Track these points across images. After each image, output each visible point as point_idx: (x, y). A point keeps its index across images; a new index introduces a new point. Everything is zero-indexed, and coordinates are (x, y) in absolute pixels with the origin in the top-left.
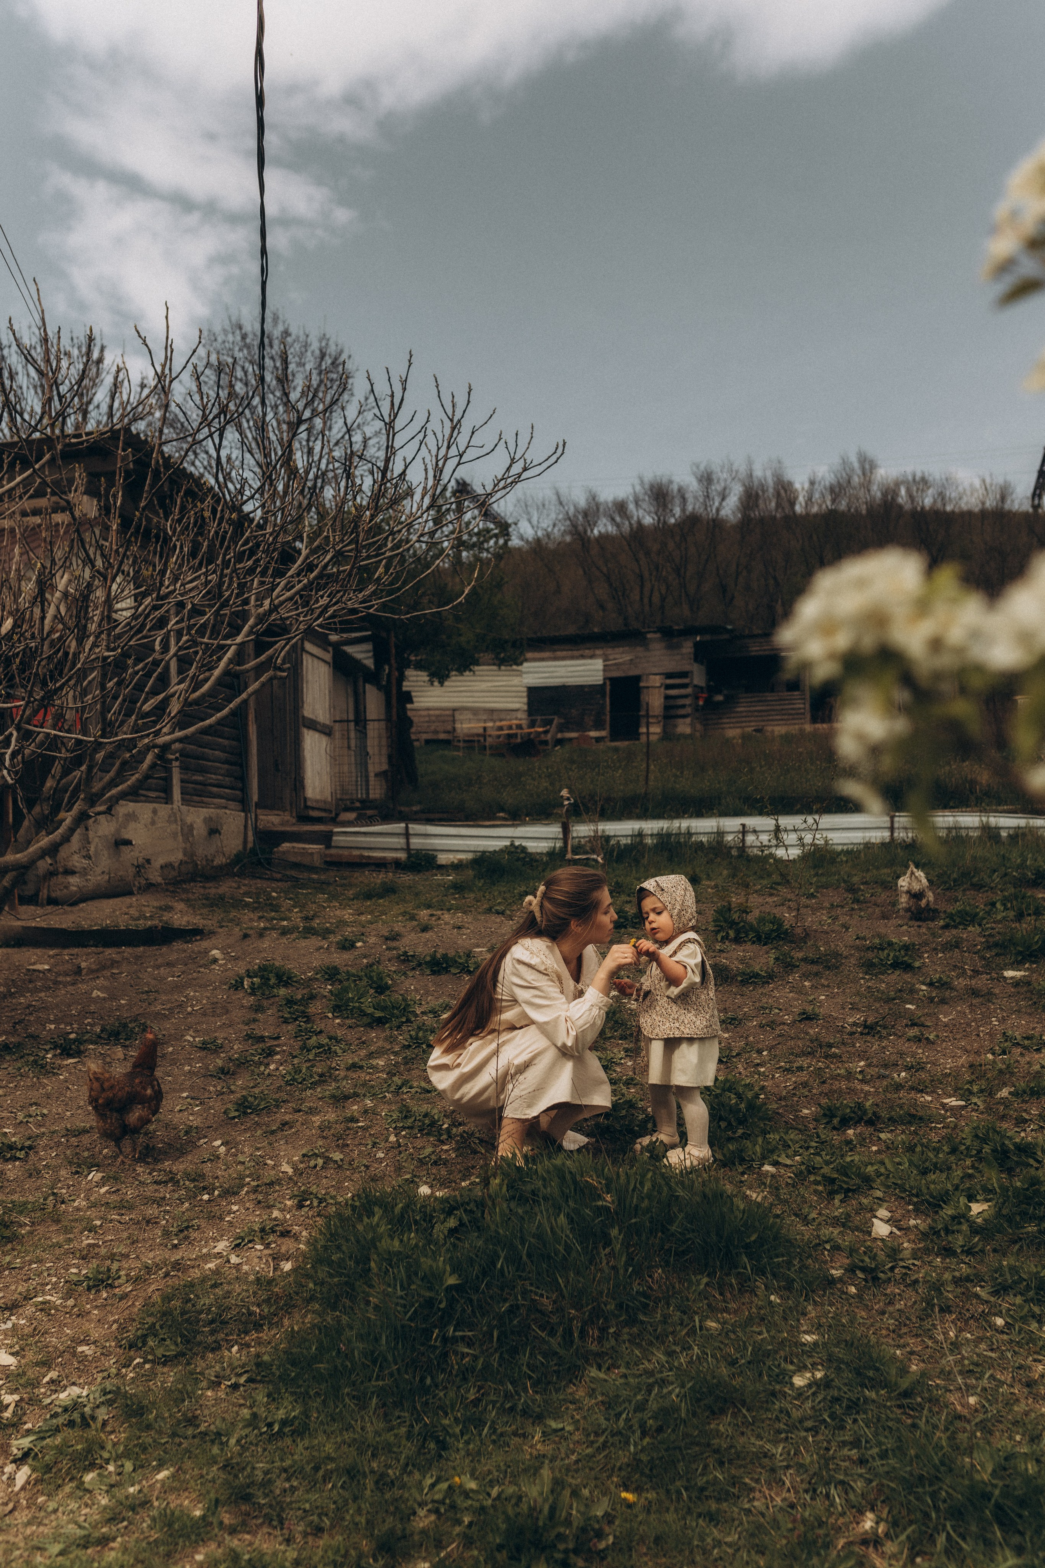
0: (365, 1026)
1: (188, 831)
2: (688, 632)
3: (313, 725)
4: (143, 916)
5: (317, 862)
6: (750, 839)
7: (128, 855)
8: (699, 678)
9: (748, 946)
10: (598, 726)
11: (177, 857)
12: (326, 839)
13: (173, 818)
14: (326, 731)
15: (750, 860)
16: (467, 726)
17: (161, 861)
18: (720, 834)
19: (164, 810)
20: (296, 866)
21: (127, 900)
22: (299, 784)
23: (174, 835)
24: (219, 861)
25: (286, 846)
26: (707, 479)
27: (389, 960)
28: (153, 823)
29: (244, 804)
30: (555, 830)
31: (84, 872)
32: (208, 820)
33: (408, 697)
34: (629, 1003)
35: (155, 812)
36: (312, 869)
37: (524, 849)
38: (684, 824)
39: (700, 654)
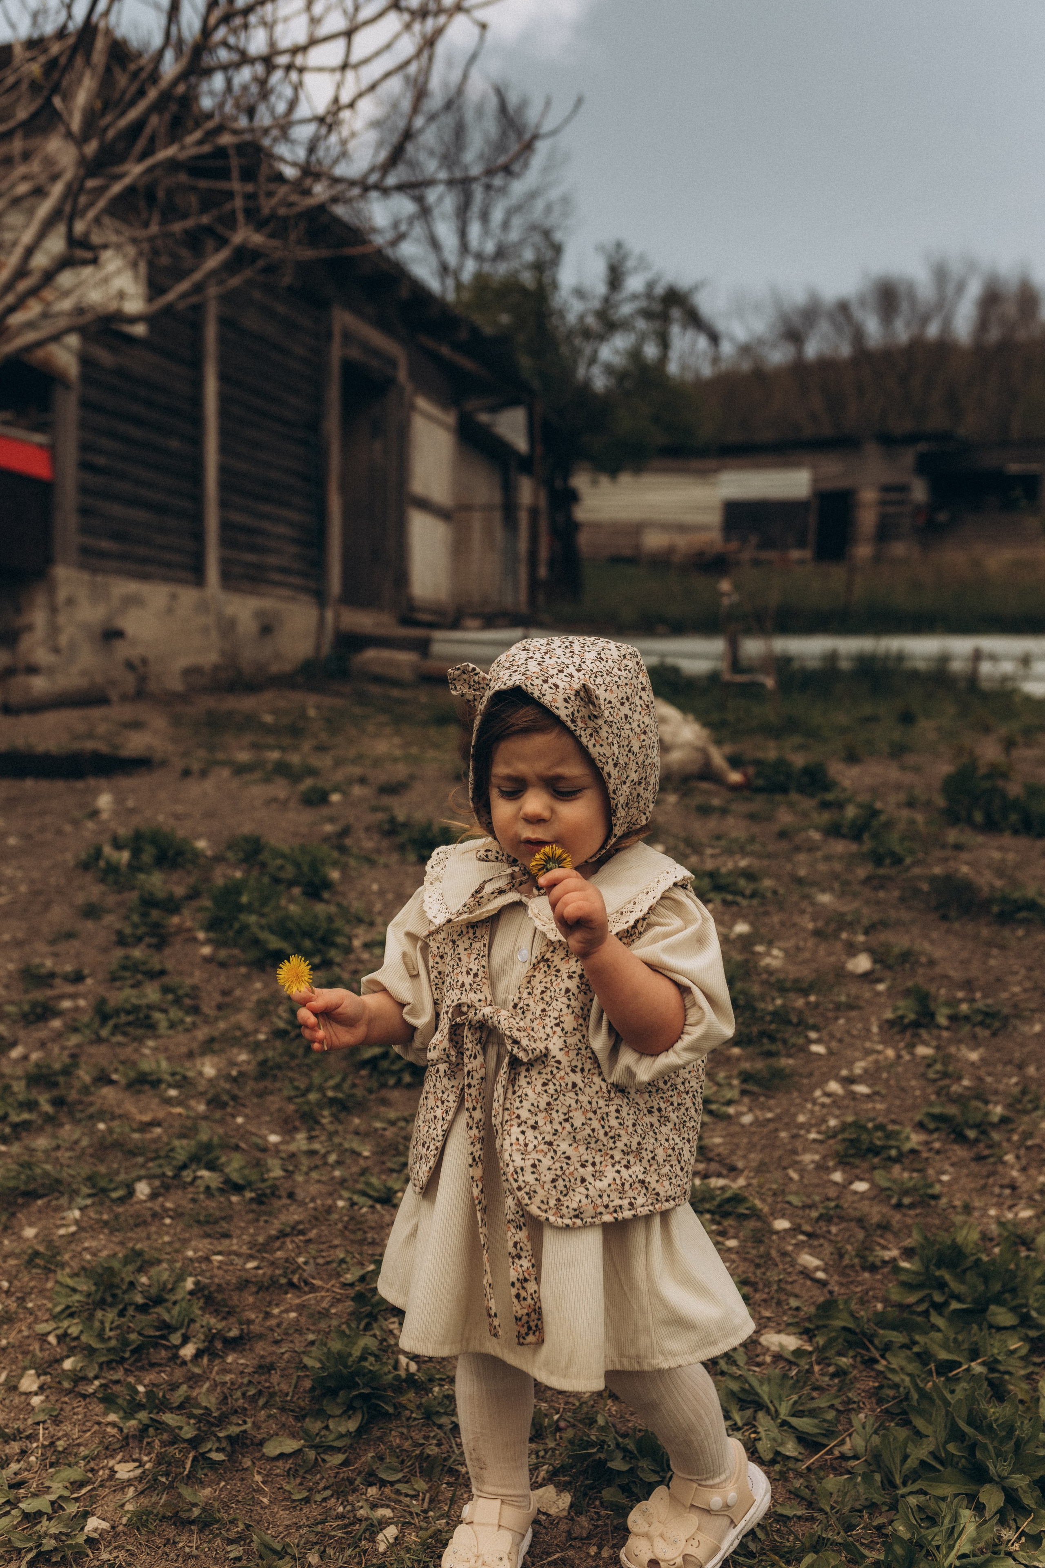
0: (250, 964)
1: (228, 627)
2: (911, 439)
3: (424, 505)
4: (90, 735)
5: (407, 675)
6: (986, 668)
7: (123, 650)
8: (919, 493)
9: (1007, 840)
10: (801, 544)
11: (210, 658)
12: (423, 647)
13: (203, 607)
14: (442, 514)
15: (985, 696)
16: (654, 541)
17: (183, 662)
18: (944, 659)
19: (188, 596)
20: (379, 679)
21: (96, 713)
22: (402, 578)
23: (205, 630)
24: (275, 668)
25: (371, 654)
26: (941, 274)
27: (368, 829)
28: (170, 611)
29: (320, 597)
30: (717, 646)
31: (51, 671)
32: (259, 614)
33: (572, 497)
34: (768, 954)
35: (174, 597)
36: (397, 683)
37: (675, 670)
38: (894, 644)
39: (924, 466)
